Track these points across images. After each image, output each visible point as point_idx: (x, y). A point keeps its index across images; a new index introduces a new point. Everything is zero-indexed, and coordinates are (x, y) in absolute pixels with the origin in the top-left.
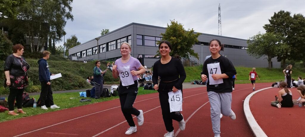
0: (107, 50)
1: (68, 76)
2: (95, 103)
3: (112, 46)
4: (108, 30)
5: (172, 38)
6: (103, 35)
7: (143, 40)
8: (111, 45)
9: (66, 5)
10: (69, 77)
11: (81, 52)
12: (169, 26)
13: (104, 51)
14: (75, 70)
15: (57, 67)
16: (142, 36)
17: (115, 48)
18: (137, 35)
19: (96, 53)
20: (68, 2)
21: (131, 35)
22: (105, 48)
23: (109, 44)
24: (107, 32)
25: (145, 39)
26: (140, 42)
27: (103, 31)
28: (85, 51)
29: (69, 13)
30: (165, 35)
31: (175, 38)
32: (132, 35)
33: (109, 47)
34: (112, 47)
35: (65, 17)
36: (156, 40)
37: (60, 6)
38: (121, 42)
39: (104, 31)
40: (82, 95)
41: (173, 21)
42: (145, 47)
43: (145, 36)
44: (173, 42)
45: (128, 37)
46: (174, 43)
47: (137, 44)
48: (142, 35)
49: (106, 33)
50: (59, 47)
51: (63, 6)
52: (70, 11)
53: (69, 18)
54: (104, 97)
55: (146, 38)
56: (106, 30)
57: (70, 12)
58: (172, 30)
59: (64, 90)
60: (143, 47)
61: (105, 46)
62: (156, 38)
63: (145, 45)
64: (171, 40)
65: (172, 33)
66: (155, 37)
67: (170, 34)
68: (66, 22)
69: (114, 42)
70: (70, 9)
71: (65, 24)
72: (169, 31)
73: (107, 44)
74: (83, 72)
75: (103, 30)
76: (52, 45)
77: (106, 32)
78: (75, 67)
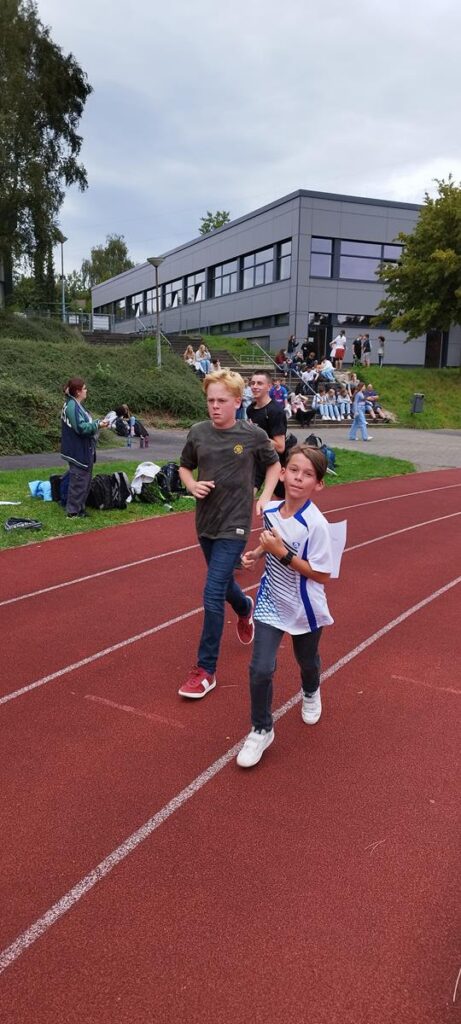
0: (210, 293)
1: (37, 403)
2: (52, 538)
3: (226, 279)
4: (225, 216)
5: (440, 254)
6: (207, 235)
7: (335, 255)
8: (222, 277)
9: (62, 128)
10: (38, 407)
11: (129, 299)
12: (430, 202)
13: (198, 298)
14: (80, 372)
15: (22, 362)
16: (331, 241)
17: (234, 288)
18: (314, 237)
19: (175, 305)
20: (67, 116)
21: (289, 239)
22: (204, 285)
23: (218, 271)
24: (222, 222)
25: (342, 252)
26: (323, 266)
27: (208, 217)
28: (141, 296)
29: (72, 161)
30: (412, 240)
31: (451, 252)
32: (295, 239)
33: (218, 283)
34: (225, 284)
35: (60, 175)
36: (385, 257)
37: (42, 133)
38: (255, 266)
39: (210, 220)
40: (38, 490)
41: (447, 182)
42: (341, 284)
43: (343, 243)
44: (441, 270)
45: (279, 244)
46: (446, 274)
47: (313, 274)
48: (333, 239)
49: (216, 225)
50: (70, 278)
51: (49, 133)
52: (73, 151)
53: (74, 177)
54: (102, 506)
55: (345, 247)
56: (219, 214)
57: (74, 155)
58: (440, 222)
59: (20, 455)
60: (334, 284)
61: (202, 278)
62: (386, 247)
63: (341, 277)
64: (434, 260)
65: (438, 234)
66: (383, 244)
67: (432, 235)
68: (62, 196)
69: (234, 266)
70: (75, 143)
71: (60, 201)
72: (429, 224)
73: (211, 270)
74: (104, 381)
75: (210, 215)
76: (46, 272)
77: (218, 223)
78: (81, 362)
